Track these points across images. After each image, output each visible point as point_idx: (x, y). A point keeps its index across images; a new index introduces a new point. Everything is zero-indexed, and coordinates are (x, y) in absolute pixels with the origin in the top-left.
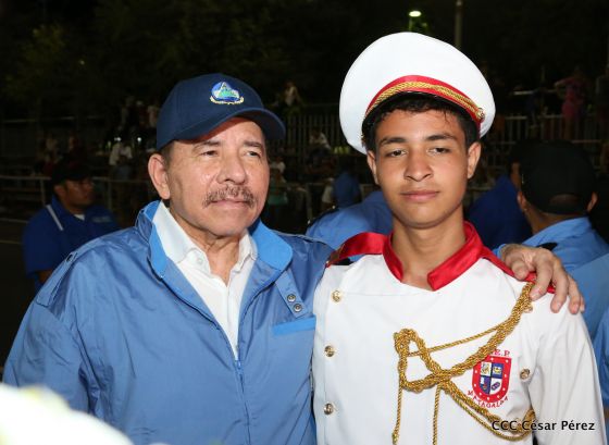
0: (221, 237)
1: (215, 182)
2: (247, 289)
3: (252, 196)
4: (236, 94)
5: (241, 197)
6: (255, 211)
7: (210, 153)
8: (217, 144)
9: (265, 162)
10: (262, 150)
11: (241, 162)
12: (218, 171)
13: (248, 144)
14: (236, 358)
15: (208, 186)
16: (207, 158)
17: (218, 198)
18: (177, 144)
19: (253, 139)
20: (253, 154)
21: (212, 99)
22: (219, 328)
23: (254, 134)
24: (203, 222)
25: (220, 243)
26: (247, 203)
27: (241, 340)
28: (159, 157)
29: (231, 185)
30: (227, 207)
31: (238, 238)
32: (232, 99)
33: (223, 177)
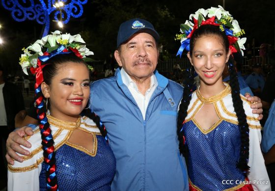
0: (141, 78)
1: (135, 57)
3: (150, 61)
4: (142, 24)
5: (145, 62)
7: (133, 47)
8: (135, 43)
9: (155, 49)
10: (153, 44)
12: (136, 53)
13: (147, 42)
15: (133, 59)
16: (132, 49)
17: (137, 63)
18: (122, 46)
19: (149, 40)
20: (149, 46)
21: (133, 27)
23: (149, 38)
25: (141, 80)
26: (149, 64)
28: (117, 51)
29: (141, 58)
32: (140, 26)
33: (138, 55)
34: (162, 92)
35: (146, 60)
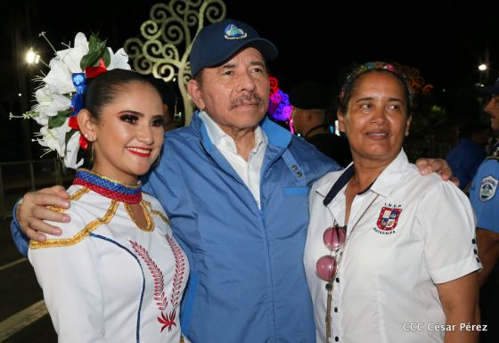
0: (241, 129)
1: (235, 93)
2: (264, 163)
3: (260, 99)
4: (241, 31)
5: (253, 100)
6: (263, 110)
7: (229, 73)
8: (233, 66)
10: (263, 67)
11: (251, 77)
12: (236, 84)
13: (253, 64)
14: (260, 208)
15: (231, 96)
16: (227, 77)
17: (239, 103)
19: (257, 60)
20: (257, 70)
21: (226, 37)
22: (247, 189)
23: (256, 56)
24: (229, 121)
25: (242, 133)
27: (262, 197)
28: (194, 81)
29: (246, 93)
30: (244, 109)
31: (253, 129)
32: (239, 35)
33: (240, 88)
34: (281, 157)
35: (255, 97)
